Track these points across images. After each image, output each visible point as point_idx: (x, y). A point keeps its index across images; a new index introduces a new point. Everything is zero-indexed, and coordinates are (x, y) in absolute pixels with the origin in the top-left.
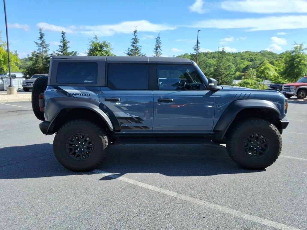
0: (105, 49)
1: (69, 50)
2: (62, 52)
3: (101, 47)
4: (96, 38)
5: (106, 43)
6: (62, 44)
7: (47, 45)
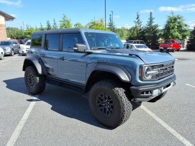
0: (178, 20)
1: (153, 24)
2: (149, 25)
3: (175, 19)
4: (172, 13)
5: (180, 16)
6: (149, 21)
7: (141, 22)
